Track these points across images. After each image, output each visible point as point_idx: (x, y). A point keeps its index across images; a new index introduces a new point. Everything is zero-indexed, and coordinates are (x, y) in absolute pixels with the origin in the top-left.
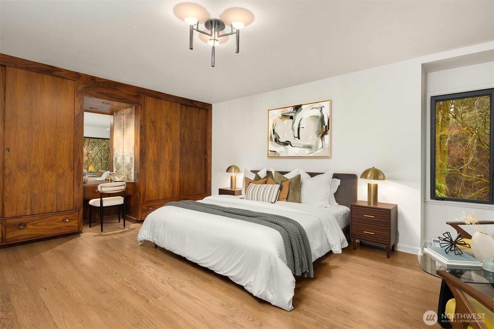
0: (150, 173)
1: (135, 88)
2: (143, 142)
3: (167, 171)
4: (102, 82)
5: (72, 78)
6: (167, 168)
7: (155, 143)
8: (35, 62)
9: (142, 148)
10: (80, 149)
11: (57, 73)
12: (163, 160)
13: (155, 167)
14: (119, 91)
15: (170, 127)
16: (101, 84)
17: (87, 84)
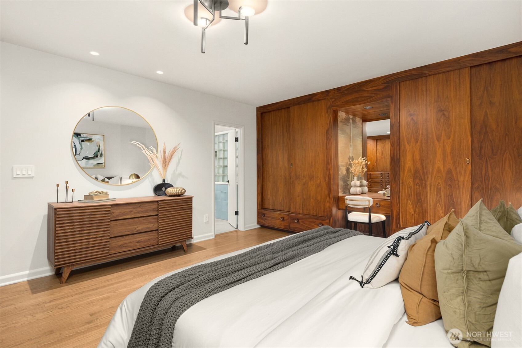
0: (408, 189)
1: (383, 78)
2: (395, 145)
3: (441, 188)
4: (346, 90)
5: (323, 97)
6: (440, 182)
7: (416, 145)
8: (302, 96)
9: (394, 154)
10: (330, 161)
11: (314, 99)
12: (431, 170)
13: (417, 181)
14: (364, 91)
15: (447, 114)
16: (346, 92)
17: (334, 98)
